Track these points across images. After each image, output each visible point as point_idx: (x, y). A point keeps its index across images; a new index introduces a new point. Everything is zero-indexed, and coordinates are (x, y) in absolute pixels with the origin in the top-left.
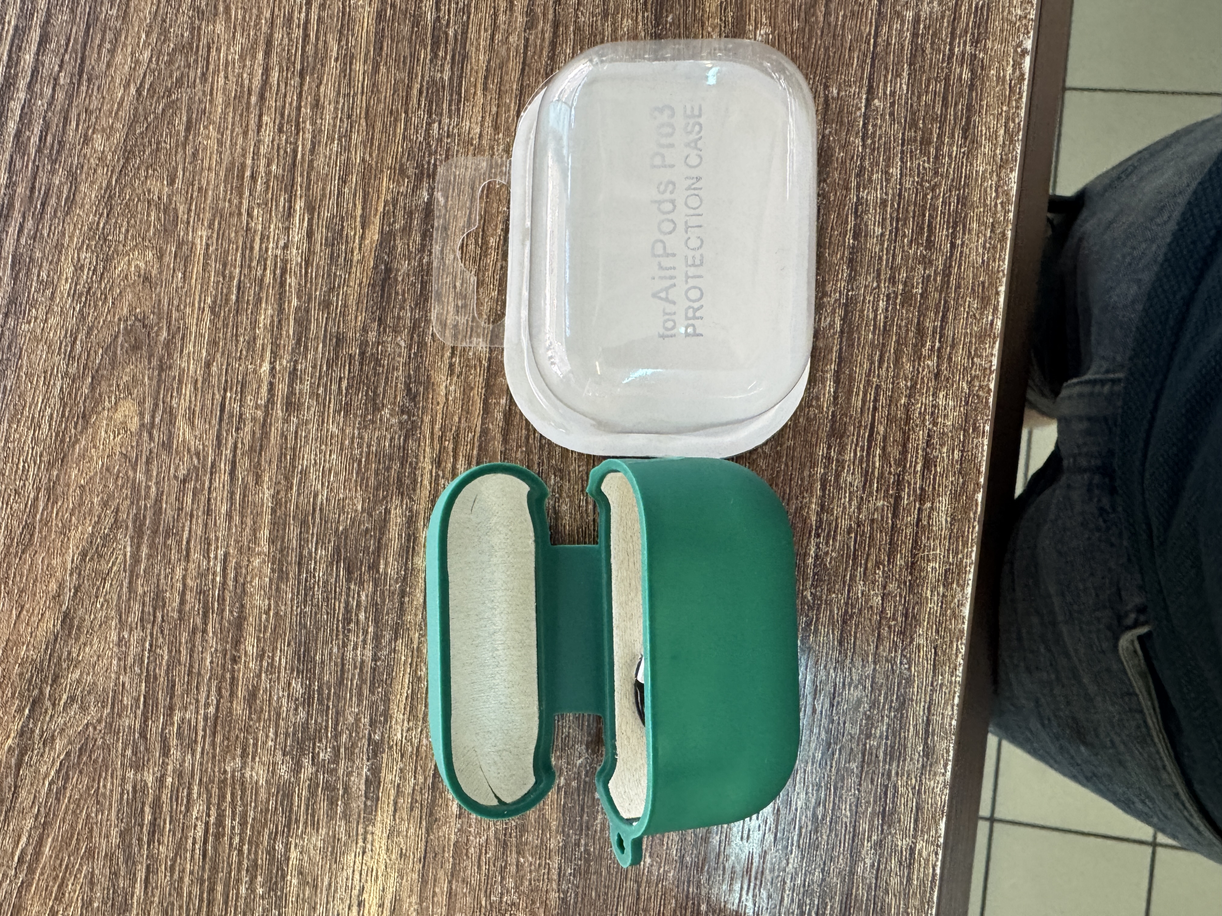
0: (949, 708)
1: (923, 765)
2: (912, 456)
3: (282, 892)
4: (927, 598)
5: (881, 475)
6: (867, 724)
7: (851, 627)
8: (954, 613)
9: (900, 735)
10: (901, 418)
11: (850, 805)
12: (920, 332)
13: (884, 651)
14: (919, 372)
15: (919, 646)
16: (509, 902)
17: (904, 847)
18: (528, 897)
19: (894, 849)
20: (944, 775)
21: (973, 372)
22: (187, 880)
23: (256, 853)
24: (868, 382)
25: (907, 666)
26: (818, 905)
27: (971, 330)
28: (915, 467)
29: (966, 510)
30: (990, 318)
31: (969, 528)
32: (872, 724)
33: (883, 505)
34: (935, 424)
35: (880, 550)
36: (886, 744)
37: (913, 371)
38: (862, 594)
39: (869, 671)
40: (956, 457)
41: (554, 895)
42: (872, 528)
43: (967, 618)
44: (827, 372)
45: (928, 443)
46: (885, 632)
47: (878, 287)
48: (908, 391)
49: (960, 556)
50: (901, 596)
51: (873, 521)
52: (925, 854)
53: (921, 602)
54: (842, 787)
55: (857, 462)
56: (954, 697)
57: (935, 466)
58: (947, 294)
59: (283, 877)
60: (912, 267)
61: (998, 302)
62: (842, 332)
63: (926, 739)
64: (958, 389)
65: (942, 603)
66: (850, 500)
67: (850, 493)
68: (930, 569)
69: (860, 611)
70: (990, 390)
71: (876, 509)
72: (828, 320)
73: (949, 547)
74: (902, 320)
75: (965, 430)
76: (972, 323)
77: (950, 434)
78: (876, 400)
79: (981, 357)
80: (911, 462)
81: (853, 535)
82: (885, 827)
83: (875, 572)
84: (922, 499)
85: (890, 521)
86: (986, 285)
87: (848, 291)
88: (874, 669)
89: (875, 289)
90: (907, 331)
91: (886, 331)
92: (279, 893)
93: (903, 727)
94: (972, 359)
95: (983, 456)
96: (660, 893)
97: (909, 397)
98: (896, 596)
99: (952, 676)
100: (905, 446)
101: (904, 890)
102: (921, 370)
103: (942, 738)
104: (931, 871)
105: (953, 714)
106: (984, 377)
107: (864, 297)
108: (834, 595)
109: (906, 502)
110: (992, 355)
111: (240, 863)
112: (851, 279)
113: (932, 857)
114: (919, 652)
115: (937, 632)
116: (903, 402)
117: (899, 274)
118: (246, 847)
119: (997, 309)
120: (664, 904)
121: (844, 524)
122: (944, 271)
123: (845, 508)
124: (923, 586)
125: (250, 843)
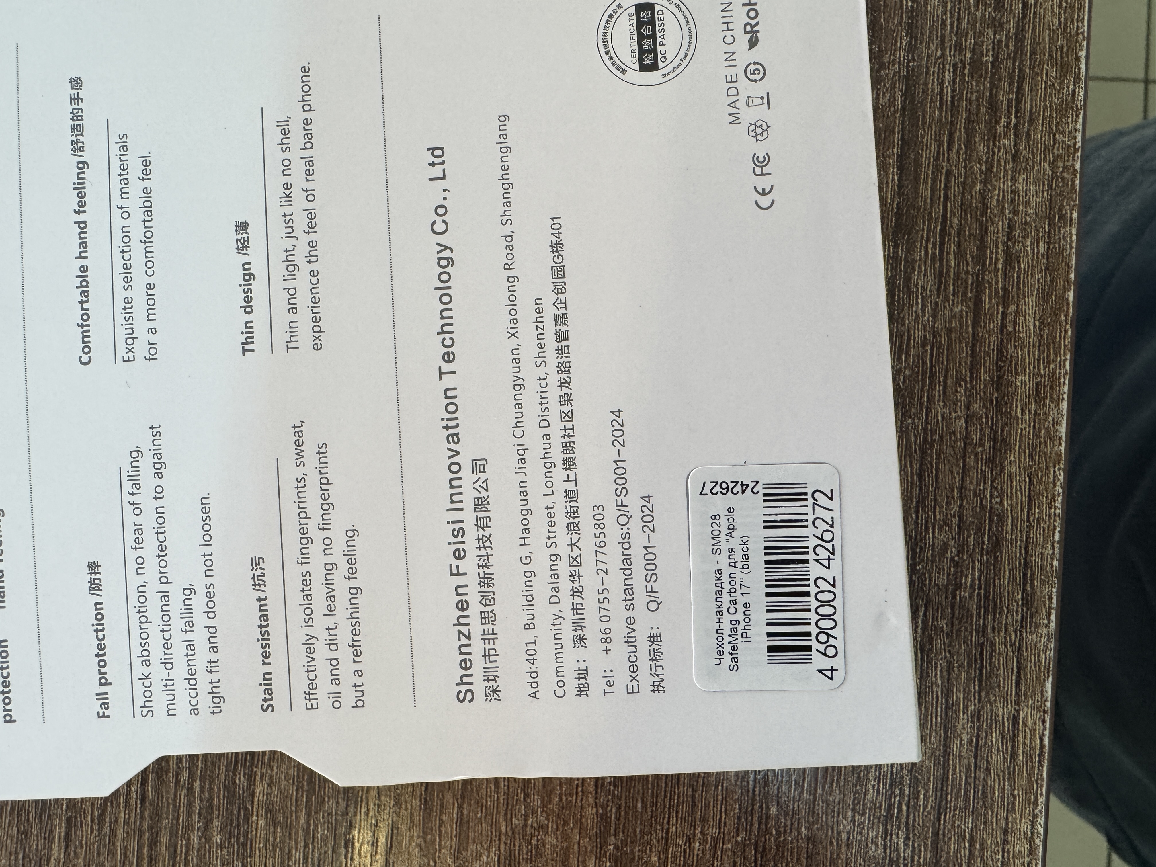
0: (1049, 546)
1: (1022, 616)
2: (991, 252)
3: (246, 836)
4: (1017, 417)
5: (957, 275)
6: (956, 572)
7: (932, 457)
8: (1048, 432)
9: (994, 581)
10: (977, 207)
11: (941, 671)
12: (993, 106)
13: (971, 483)
14: (994, 153)
15: (1010, 476)
16: (535, 825)
17: (1006, 716)
18: (558, 817)
19: (994, 720)
20: (1047, 626)
21: (1055, 151)
22: (120, 832)
23: (211, 789)
24: (937, 168)
25: (998, 500)
26: (909, 796)
27: (1051, 102)
28: (996, 264)
29: (1056, 312)
30: (1071, 87)
31: (1061, 332)
32: (962, 572)
33: (961, 311)
34: (1015, 213)
35: (960, 364)
36: (979, 594)
37: (988, 152)
38: (943, 417)
39: (955, 509)
40: (1042, 250)
41: (590, 811)
42: (950, 339)
43: (1064, 439)
44: (889, 157)
45: (1010, 236)
46: (971, 460)
47: (943, 56)
48: (983, 176)
49: (1052, 366)
50: (987, 417)
51: (950, 330)
52: (1030, 723)
53: (1011, 421)
54: (931, 650)
55: (929, 262)
56: (1054, 534)
57: (1019, 262)
58: (1021, 62)
59: (247, 818)
60: (980, 31)
61: (1079, 69)
62: (903, 109)
63: (1025, 585)
64: (1039, 171)
65: (1035, 422)
66: (924, 306)
67: (923, 298)
68: (1019, 384)
69: (941, 437)
70: (1075, 170)
71: (954, 316)
72: (888, 95)
73: (1039, 356)
74: (972, 93)
75: (1049, 218)
76: (1051, 94)
77: (1033, 225)
78: (947, 188)
79: (1063, 133)
80: (991, 259)
81: (928, 348)
82: (983, 694)
83: (957, 391)
84: (1005, 301)
85: (970, 329)
86: (1065, 50)
87: (909, 62)
88: (961, 506)
89: (939, 58)
90: (978, 105)
91: (954, 108)
92: (242, 840)
93: (998, 573)
94: (1054, 135)
95: (1071, 248)
96: (720, 798)
97: (985, 182)
98: (981, 416)
99: (1050, 508)
100: (982, 240)
101: (1009, 768)
102: (996, 150)
103: (1042, 583)
104: (1038, 741)
105: (1053, 553)
106: (1069, 156)
107: (927, 68)
108: (910, 421)
109: (987, 306)
110: (1076, 130)
111: (190, 805)
112: (911, 48)
113: (1039, 726)
114: (1012, 482)
115: (1031, 456)
116: (978, 188)
117: (966, 41)
118: (197, 784)
119: (1079, 78)
120: (726, 810)
121: (918, 334)
122: (1016, 35)
123: (917, 316)
124: (1012, 404)
125: (203, 779)
